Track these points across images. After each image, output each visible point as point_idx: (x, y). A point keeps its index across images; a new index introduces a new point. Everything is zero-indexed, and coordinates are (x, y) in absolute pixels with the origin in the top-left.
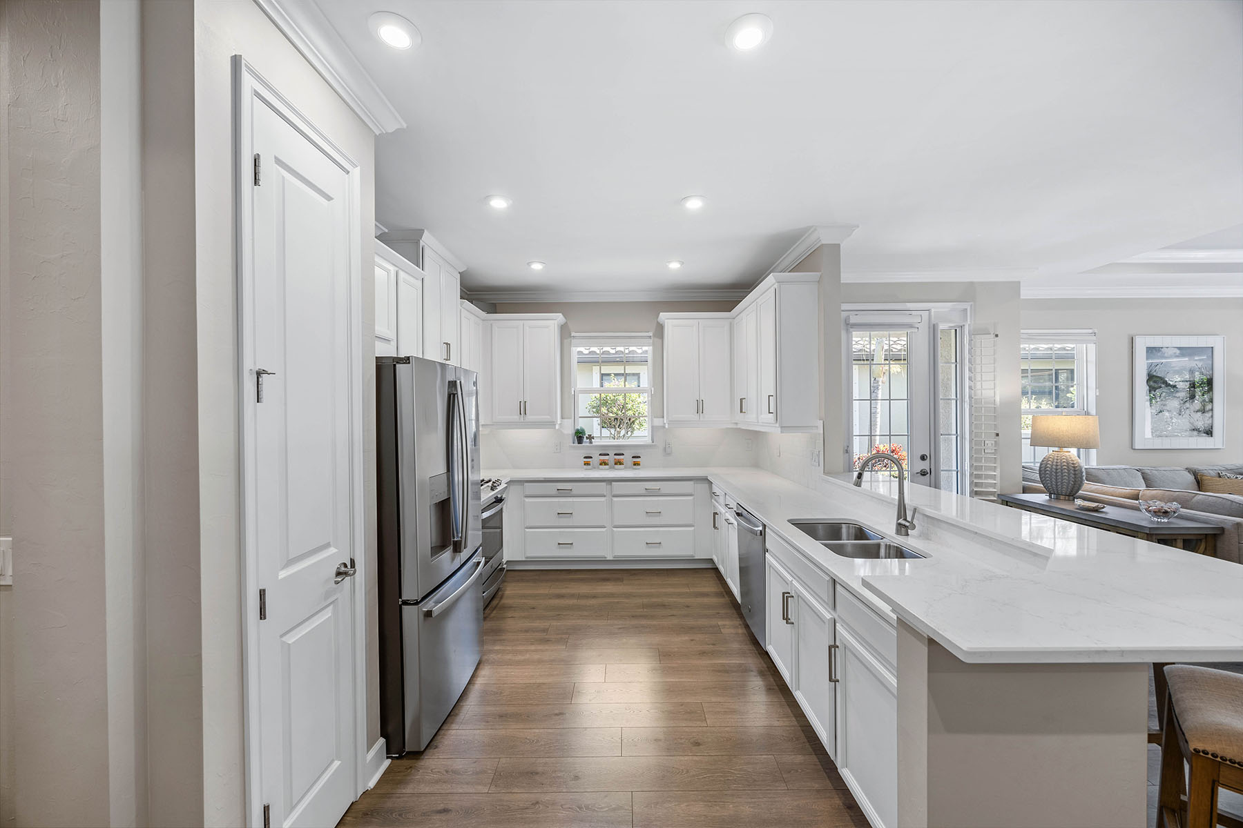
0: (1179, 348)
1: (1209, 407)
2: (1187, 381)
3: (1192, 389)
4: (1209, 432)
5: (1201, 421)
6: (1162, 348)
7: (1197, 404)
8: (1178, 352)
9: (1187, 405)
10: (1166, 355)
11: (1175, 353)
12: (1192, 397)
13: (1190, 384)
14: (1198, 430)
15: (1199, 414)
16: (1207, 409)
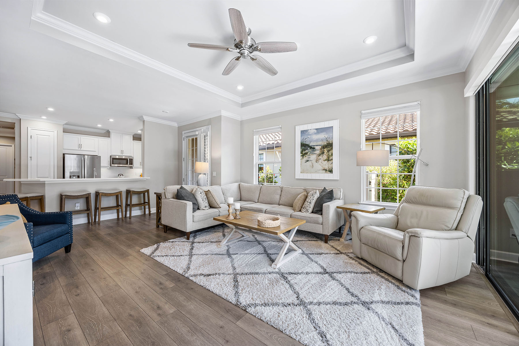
0: (316, 129)
1: (330, 158)
2: (320, 145)
3: (322, 149)
4: (331, 171)
5: (326, 165)
6: (308, 130)
7: (325, 157)
8: (316, 131)
9: (320, 157)
10: (310, 133)
11: (314, 132)
12: (323, 153)
13: (322, 147)
14: (326, 170)
15: (326, 161)
16: (330, 159)
